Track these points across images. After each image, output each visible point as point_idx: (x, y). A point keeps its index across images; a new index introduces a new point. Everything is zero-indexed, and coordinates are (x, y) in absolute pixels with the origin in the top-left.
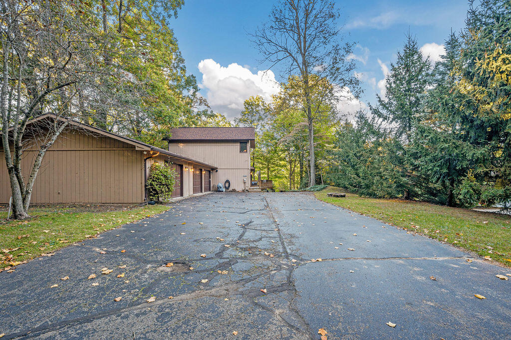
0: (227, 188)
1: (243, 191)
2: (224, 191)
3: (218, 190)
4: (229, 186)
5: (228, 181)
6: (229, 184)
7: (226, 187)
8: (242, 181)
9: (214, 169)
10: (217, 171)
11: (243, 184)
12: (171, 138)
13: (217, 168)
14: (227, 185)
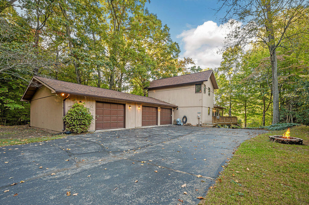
0: (185, 123)
1: (198, 125)
2: (182, 124)
3: (177, 124)
4: (186, 121)
5: (185, 117)
6: (186, 119)
7: (183, 121)
8: (197, 117)
9: (176, 108)
10: (177, 109)
11: (197, 120)
12: (150, 87)
13: (178, 107)
14: (185, 120)
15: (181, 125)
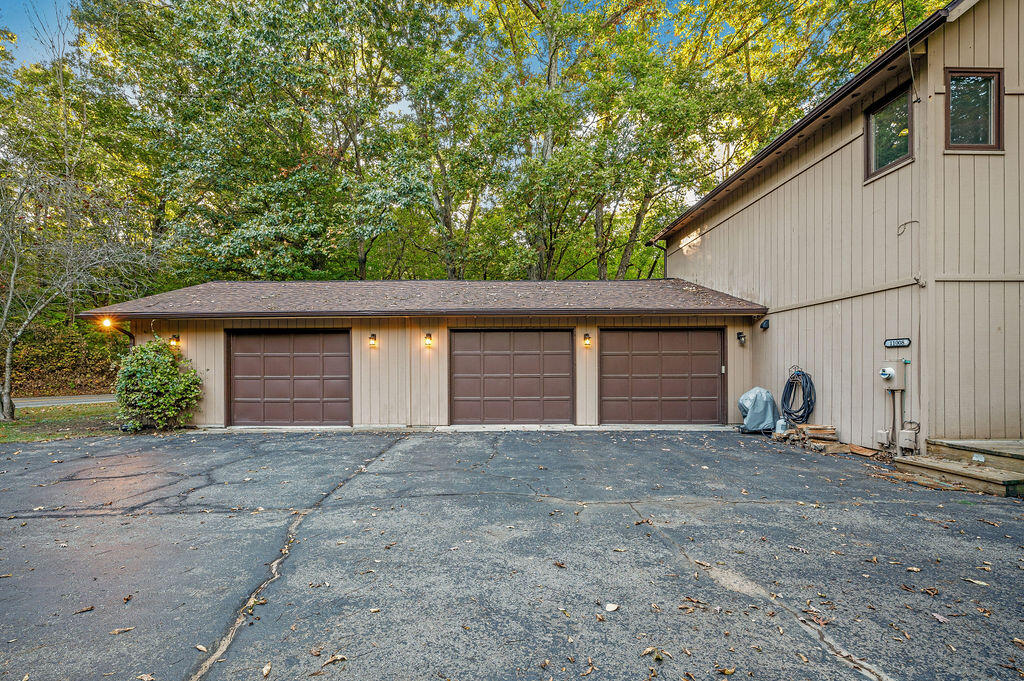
0: (798, 419)
1: (886, 453)
2: (780, 433)
4: (808, 408)
5: (798, 380)
6: (810, 396)
7: (787, 409)
9: (753, 319)
13: (764, 311)
14: (798, 402)
15: (768, 432)
